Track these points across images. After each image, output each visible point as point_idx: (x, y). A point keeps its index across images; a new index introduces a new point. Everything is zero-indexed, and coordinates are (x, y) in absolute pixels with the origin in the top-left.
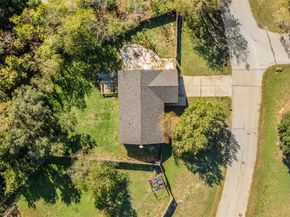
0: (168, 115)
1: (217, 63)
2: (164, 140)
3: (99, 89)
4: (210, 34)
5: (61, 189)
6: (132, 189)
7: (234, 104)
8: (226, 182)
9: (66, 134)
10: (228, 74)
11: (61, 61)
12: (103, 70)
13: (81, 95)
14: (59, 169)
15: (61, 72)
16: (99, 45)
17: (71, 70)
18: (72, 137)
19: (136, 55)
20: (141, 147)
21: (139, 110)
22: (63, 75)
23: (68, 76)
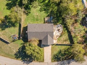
0: (38, 41)
1: (55, 57)
2: (29, 40)
3: (47, 17)
4: (65, 55)
5: (11, 3)
6: (12, 29)
7: (41, 63)
8: (16, 60)
9: (31, 4)
10: (52, 61)
11: (57, 2)
12: (54, 18)
13: (45, 10)
14: (18, 2)
15: (53, 2)
16: (63, 17)
17: (54, 6)
18: (30, 7)
19: (59, 30)
20: (27, 32)
21: (40, 31)
22: (52, 3)
23: (52, 5)
